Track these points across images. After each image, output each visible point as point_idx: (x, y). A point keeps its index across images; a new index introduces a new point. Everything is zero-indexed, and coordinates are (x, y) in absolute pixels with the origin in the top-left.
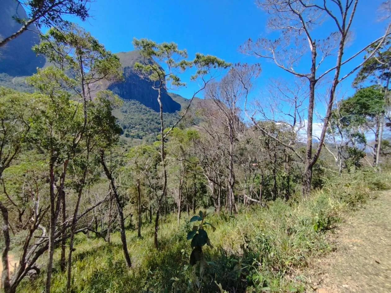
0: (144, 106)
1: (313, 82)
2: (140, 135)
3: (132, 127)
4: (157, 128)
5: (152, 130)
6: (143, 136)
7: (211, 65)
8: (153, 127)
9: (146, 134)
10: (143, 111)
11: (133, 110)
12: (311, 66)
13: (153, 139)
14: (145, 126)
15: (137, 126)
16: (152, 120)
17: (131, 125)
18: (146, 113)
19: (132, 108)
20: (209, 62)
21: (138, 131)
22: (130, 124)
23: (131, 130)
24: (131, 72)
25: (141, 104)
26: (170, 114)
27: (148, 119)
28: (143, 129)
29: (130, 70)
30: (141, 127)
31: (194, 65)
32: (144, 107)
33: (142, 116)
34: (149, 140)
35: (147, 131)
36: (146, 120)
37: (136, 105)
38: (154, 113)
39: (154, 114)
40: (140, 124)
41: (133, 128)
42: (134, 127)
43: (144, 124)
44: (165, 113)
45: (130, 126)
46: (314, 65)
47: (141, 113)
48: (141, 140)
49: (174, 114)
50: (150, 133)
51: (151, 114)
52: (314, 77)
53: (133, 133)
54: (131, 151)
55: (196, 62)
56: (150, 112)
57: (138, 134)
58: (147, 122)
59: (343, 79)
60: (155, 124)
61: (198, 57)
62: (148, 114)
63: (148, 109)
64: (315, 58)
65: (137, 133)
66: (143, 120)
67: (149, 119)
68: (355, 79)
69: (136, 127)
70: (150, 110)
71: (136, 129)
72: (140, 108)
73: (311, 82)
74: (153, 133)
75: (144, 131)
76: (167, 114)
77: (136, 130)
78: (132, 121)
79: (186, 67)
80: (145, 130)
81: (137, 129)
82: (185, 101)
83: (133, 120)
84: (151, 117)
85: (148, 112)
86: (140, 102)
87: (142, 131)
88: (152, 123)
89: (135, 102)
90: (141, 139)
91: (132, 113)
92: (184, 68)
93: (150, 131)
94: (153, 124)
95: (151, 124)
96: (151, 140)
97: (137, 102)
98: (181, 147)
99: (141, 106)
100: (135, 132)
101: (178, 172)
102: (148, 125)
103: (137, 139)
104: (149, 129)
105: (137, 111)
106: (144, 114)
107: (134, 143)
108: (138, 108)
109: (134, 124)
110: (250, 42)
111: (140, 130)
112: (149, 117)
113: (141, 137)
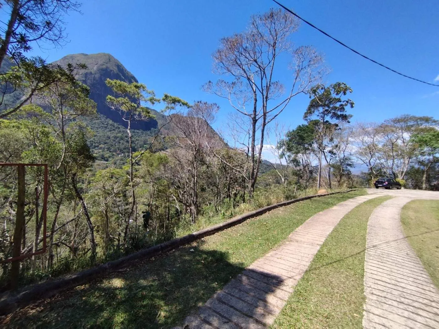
0: (111, 121)
1: (255, 121)
2: (105, 156)
3: (95, 147)
4: (127, 148)
5: (121, 151)
6: (110, 157)
7: (177, 103)
8: (122, 147)
9: (113, 155)
10: (109, 127)
11: (97, 126)
13: (122, 162)
14: (112, 146)
15: (102, 146)
16: (122, 139)
17: (94, 144)
18: (114, 130)
19: (95, 123)
21: (103, 151)
22: (92, 143)
23: (94, 149)
24: (94, 79)
25: (107, 118)
27: (116, 137)
28: (109, 149)
29: (93, 76)
30: (106, 147)
31: (162, 101)
32: (111, 122)
33: (109, 133)
34: (118, 162)
35: (115, 151)
36: (113, 138)
37: (101, 119)
38: (124, 130)
39: (124, 131)
40: (105, 143)
41: (96, 148)
42: (98, 147)
43: (110, 143)
44: (138, 131)
45: (92, 145)
47: (107, 129)
48: (107, 162)
49: (149, 132)
50: (119, 154)
51: (120, 131)
52: (255, 118)
53: (96, 153)
54: (98, 176)
55: (164, 100)
56: (119, 128)
57: (103, 155)
58: (114, 141)
60: (125, 143)
61: (166, 96)
62: (116, 131)
63: (116, 125)
64: (256, 103)
65: (101, 153)
66: (109, 138)
67: (118, 137)
69: (100, 146)
70: (120, 126)
71: (99, 149)
72: (106, 123)
73: (253, 121)
74: (123, 154)
76: (140, 132)
77: (100, 150)
78: (94, 139)
79: (154, 102)
80: (111, 150)
81: (101, 148)
82: (163, 117)
83: (96, 137)
84: (120, 135)
85: (116, 128)
86: (105, 117)
87: (109, 152)
88: (122, 141)
89: (99, 116)
90: (107, 161)
91: (95, 130)
92: (153, 103)
93: (118, 152)
94: (123, 144)
95: (120, 143)
96: (120, 163)
97: (102, 115)
98: (148, 171)
99: (107, 120)
100: (99, 153)
101: (147, 195)
102: (116, 144)
103: (101, 161)
104: (117, 149)
105: (102, 127)
106: (110, 131)
107: (97, 166)
108: (103, 123)
109: (97, 142)
110: (211, 83)
111: (106, 150)
112: (117, 134)
113: (106, 159)
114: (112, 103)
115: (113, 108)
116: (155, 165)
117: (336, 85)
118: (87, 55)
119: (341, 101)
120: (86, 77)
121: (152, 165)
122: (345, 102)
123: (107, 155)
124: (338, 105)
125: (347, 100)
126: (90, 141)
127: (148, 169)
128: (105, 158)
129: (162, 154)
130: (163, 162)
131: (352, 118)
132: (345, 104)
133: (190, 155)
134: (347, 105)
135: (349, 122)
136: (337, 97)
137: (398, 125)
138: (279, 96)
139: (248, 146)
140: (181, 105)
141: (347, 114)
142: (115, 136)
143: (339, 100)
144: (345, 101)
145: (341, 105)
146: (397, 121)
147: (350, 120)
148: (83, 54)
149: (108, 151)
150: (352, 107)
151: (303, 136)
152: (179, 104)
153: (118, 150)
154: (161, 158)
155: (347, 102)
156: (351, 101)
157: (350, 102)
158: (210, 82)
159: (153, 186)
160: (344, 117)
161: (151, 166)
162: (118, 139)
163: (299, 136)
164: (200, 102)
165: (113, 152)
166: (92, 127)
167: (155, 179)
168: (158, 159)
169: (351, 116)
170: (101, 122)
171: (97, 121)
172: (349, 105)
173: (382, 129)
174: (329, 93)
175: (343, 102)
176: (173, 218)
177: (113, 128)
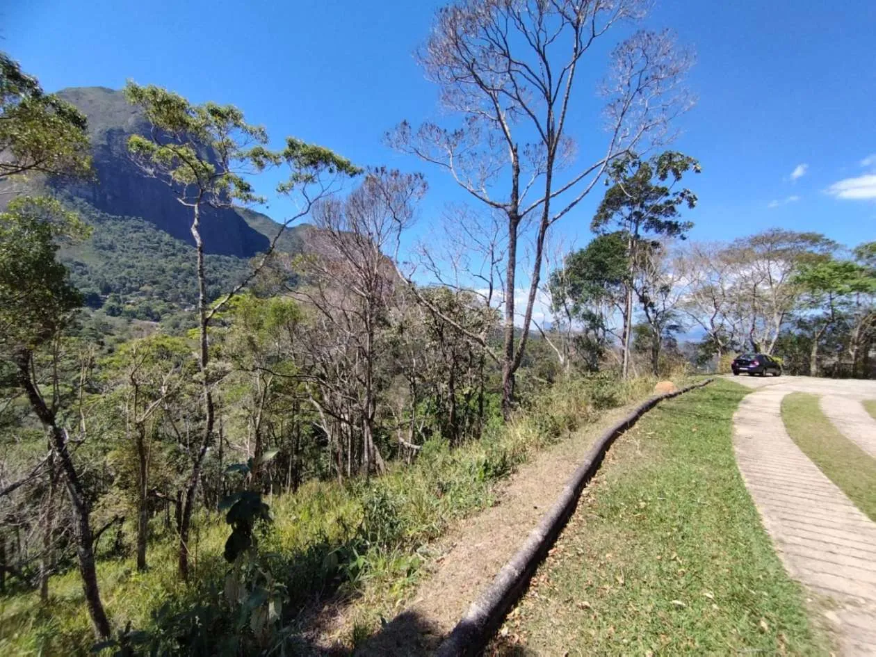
0: (168, 235)
1: (515, 219)
2: (154, 310)
3: (131, 290)
5: (189, 299)
6: (164, 312)
7: (321, 166)
8: (192, 290)
9: (171, 308)
10: (164, 247)
11: (135, 245)
12: (511, 191)
13: (191, 322)
14: (170, 288)
15: (146, 288)
16: (191, 275)
17: (128, 285)
18: (173, 255)
19: (131, 240)
20: (317, 159)
21: (149, 299)
22: (124, 281)
23: (128, 296)
25: (157, 229)
26: (241, 260)
27: (178, 271)
28: (162, 295)
30: (156, 291)
31: (283, 160)
32: (166, 237)
33: (162, 262)
34: (183, 324)
35: (177, 300)
36: (172, 272)
37: (144, 232)
39: (195, 258)
40: (154, 283)
41: (134, 293)
42: (137, 290)
43: (165, 282)
44: (227, 258)
45: (124, 286)
46: (516, 189)
47: (160, 254)
48: (158, 323)
50: (184, 307)
51: (188, 258)
52: (515, 211)
53: (133, 304)
54: (122, 353)
55: (288, 156)
56: (185, 251)
57: (148, 309)
58: (174, 277)
59: (554, 219)
61: (292, 145)
62: (179, 257)
63: (178, 243)
64: (517, 176)
65: (145, 304)
66: (163, 271)
67: (183, 270)
68: (596, 218)
69: (142, 288)
70: (186, 247)
71: (141, 295)
72: (156, 240)
73: (511, 218)
74: (193, 307)
75: (165, 301)
77: (143, 298)
78: (129, 274)
79: (264, 161)
80: (168, 298)
81: (144, 293)
83: (132, 270)
84: (186, 265)
85: (179, 250)
87: (162, 301)
88: (191, 279)
89: (140, 224)
90: (158, 320)
91: (131, 253)
93: (184, 301)
94: (193, 284)
95: (187, 282)
96: (187, 324)
97: (147, 223)
98: (250, 339)
99: (158, 234)
100: (140, 303)
101: (248, 398)
102: (179, 285)
103: (145, 320)
104: (181, 295)
105: (148, 247)
106: (166, 256)
107: (136, 332)
108: (149, 240)
109: (136, 281)
110: (407, 127)
111: (155, 297)
112: (180, 263)
113: (156, 316)
114: (148, 157)
115: (151, 171)
116: (266, 325)
118: (110, 91)
119: (667, 194)
120: (109, 139)
121: (258, 326)
122: (678, 196)
123: (158, 309)
124: (661, 201)
125: (682, 191)
126: (120, 278)
127: (250, 334)
128: (153, 314)
129: (286, 300)
130: (290, 320)
131: (691, 230)
132: (678, 199)
134: (680, 202)
135: (683, 238)
136: (662, 185)
137: (758, 250)
139: (490, 280)
140: (331, 171)
141: (681, 221)
142: (177, 268)
143: (664, 192)
144: (676, 193)
145: (669, 202)
146: (756, 241)
147: (685, 234)
148: (102, 89)
149: (160, 299)
150: (691, 205)
151: (603, 262)
152: (328, 169)
153: (184, 297)
154: (281, 311)
155: (682, 195)
156: (689, 193)
157: (687, 195)
158: (405, 123)
159: (262, 378)
160: (673, 228)
161: (258, 329)
162: (183, 275)
164: (383, 170)
165: (172, 301)
166: (124, 247)
167: (269, 359)
168: (275, 310)
169: (689, 226)
170: (144, 237)
171: (134, 235)
172: (685, 202)
175: (674, 194)
177: (172, 251)
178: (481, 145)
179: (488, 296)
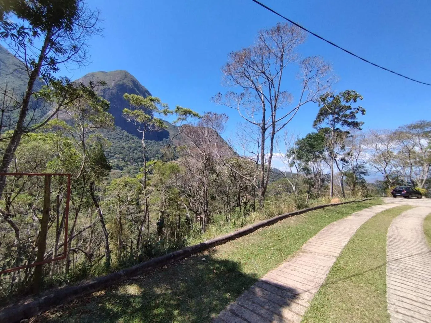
0: (126, 132)
1: (264, 130)
2: (120, 165)
3: (111, 156)
4: (140, 157)
5: (134, 160)
6: (124, 166)
7: (188, 115)
8: (136, 156)
9: (127, 164)
10: (125, 138)
11: (113, 137)
13: (135, 170)
14: (126, 155)
15: (117, 156)
16: (136, 149)
17: (110, 154)
18: (128, 141)
19: (111, 135)
21: (118, 161)
22: (108, 153)
24: (111, 94)
25: (122, 130)
27: (130, 148)
28: (123, 159)
29: (110, 91)
30: (121, 157)
31: (174, 113)
32: (126, 133)
33: (124, 144)
34: (132, 171)
35: (129, 161)
36: (127, 149)
37: (117, 131)
38: (138, 140)
39: (137, 142)
40: (120, 153)
41: (112, 158)
42: (113, 157)
43: (125, 153)
44: (151, 141)
45: (108, 155)
47: (123, 140)
48: (121, 171)
49: (161, 142)
50: (132, 164)
51: (134, 142)
53: (112, 163)
55: (176, 112)
56: (133, 139)
57: (118, 165)
58: (128, 151)
60: (139, 153)
61: (178, 108)
62: (131, 142)
63: (130, 136)
65: (116, 163)
66: (124, 148)
67: (132, 148)
69: (115, 156)
70: (134, 137)
71: (115, 159)
72: (121, 134)
74: (136, 164)
75: (125, 161)
76: (153, 142)
77: (116, 160)
80: (126, 160)
81: (116, 158)
82: (175, 128)
83: (112, 148)
84: (134, 145)
85: (131, 139)
86: (121, 128)
87: (123, 161)
88: (135, 151)
89: (115, 128)
90: (122, 170)
91: (111, 140)
92: (166, 115)
93: (132, 161)
94: (136, 153)
95: (134, 152)
96: (133, 171)
97: (118, 127)
98: (161, 180)
99: (122, 132)
100: (115, 162)
101: (159, 202)
102: (130, 154)
103: (117, 170)
104: (131, 159)
105: (118, 138)
106: (125, 141)
107: (113, 175)
108: (118, 135)
109: (113, 153)
110: (220, 95)
111: (121, 159)
112: (131, 144)
113: (121, 168)
114: (128, 115)
115: (129, 120)
116: (167, 174)
117: (345, 93)
119: (351, 109)
120: (104, 93)
121: (164, 174)
122: (356, 110)
123: (122, 165)
124: (348, 112)
125: (358, 107)
126: (107, 152)
127: (161, 177)
128: (119, 167)
129: (174, 163)
130: (174, 171)
131: (363, 125)
132: (356, 111)
133: (200, 164)
134: (358, 112)
135: (361, 129)
136: (347, 105)
137: (414, 131)
138: (288, 106)
139: (257, 154)
140: (192, 117)
141: (358, 121)
142: (130, 147)
143: (349, 108)
144: (355, 108)
145: (352, 112)
146: (414, 127)
147: (361, 127)
148: (102, 72)
149: (122, 160)
150: (363, 114)
151: (313, 144)
152: (190, 116)
153: (132, 159)
154: (172, 168)
155: (358, 109)
156: (361, 108)
157: (361, 109)
158: (219, 94)
159: (165, 194)
160: (356, 125)
161: (164, 175)
162: (132, 149)
163: (309, 144)
164: (210, 113)
165: (127, 161)
166: (108, 138)
167: (167, 187)
168: (170, 168)
169: (363, 123)
170: (117, 133)
171: (113, 133)
172: (360, 113)
173: (397, 136)
174: (339, 101)
175: (354, 109)
176: (184, 226)
177: (128, 139)
178: (251, 99)
179: (257, 161)
